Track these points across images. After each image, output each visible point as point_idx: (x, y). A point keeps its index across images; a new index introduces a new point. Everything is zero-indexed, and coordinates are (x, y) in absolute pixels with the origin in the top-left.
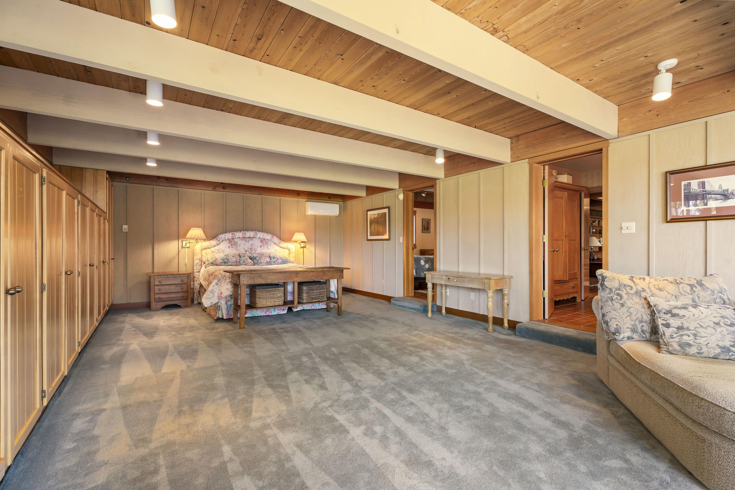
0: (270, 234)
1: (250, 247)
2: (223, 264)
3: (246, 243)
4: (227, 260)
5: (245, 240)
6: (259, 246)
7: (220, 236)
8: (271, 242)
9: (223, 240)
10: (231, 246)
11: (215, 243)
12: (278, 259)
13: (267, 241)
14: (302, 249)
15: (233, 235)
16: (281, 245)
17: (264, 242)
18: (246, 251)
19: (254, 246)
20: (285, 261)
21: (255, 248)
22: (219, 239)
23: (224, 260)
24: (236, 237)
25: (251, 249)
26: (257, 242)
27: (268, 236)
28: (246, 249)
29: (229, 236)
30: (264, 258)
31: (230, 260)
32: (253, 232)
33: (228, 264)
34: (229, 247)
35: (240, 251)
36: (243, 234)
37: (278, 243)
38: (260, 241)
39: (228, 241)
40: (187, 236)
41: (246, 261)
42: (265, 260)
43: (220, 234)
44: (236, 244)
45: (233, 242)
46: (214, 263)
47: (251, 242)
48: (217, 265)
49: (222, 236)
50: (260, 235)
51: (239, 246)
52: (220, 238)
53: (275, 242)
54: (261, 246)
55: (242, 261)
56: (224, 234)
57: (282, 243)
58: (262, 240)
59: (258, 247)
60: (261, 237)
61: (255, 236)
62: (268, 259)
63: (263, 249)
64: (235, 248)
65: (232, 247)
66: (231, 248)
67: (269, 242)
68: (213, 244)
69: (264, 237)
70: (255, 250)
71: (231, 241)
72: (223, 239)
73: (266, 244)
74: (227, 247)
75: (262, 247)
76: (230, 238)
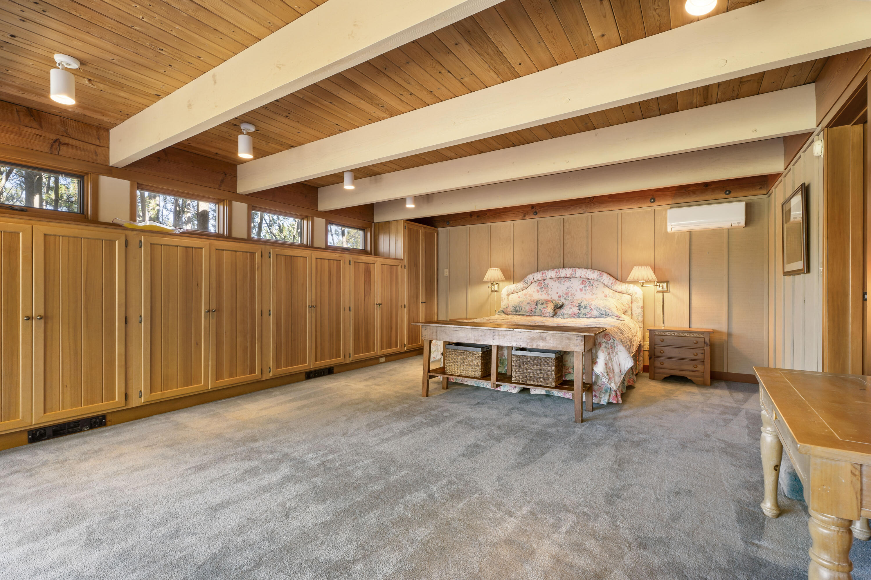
0: (596, 271)
1: (565, 291)
2: (514, 313)
3: (560, 285)
4: (519, 308)
5: (560, 280)
6: (579, 290)
7: (528, 277)
8: (598, 283)
9: (532, 283)
10: (540, 290)
11: (522, 286)
12: (592, 309)
13: (591, 281)
14: (661, 294)
15: (544, 275)
16: (615, 288)
17: (588, 283)
18: (560, 297)
19: (571, 289)
20: (604, 313)
21: (573, 292)
22: (526, 281)
23: (515, 308)
24: (548, 277)
25: (566, 294)
26: (576, 284)
27: (592, 275)
28: (560, 294)
29: (538, 276)
30: (570, 308)
31: (523, 308)
32: (571, 270)
33: (519, 314)
34: (538, 291)
35: (552, 296)
36: (556, 272)
37: (609, 284)
38: (580, 282)
39: (537, 283)
40: (485, 279)
41: (543, 310)
42: (571, 310)
43: (528, 274)
44: (546, 286)
45: (543, 284)
46: (505, 311)
47: (567, 284)
48: (507, 314)
49: (530, 277)
50: (581, 273)
51: (550, 289)
52: (528, 279)
53: (606, 283)
54: (581, 290)
55: (538, 311)
56: (533, 274)
57: (617, 285)
58: (585, 281)
59: (576, 290)
60: (583, 276)
61: (573, 275)
62: (575, 310)
63: (585, 294)
64: (545, 292)
65: (542, 291)
66: (540, 293)
67: (596, 284)
68: (519, 287)
69: (587, 276)
70: (573, 295)
71: (541, 283)
72: (531, 280)
73: (589, 287)
74: (536, 291)
75: (584, 291)
76: (540, 279)
